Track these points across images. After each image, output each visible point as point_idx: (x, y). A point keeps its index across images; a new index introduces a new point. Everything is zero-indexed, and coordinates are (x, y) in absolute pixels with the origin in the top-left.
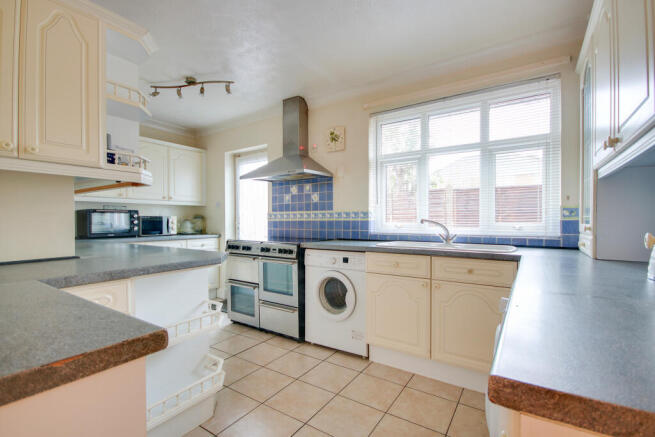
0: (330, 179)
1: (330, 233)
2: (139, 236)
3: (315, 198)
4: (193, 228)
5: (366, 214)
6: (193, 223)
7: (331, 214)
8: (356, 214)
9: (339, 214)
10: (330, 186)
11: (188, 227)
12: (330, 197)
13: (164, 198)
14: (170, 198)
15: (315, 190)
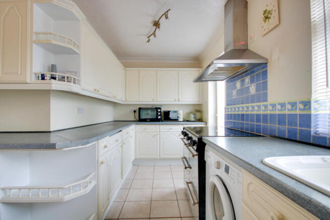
0: (265, 65)
1: (265, 129)
2: (162, 121)
3: (253, 90)
4: (195, 118)
5: (307, 104)
6: (195, 115)
7: (266, 106)
8: (293, 105)
9: (274, 106)
10: (265, 74)
11: (192, 117)
12: (265, 86)
13: (175, 100)
14: (179, 100)
15: (252, 81)
